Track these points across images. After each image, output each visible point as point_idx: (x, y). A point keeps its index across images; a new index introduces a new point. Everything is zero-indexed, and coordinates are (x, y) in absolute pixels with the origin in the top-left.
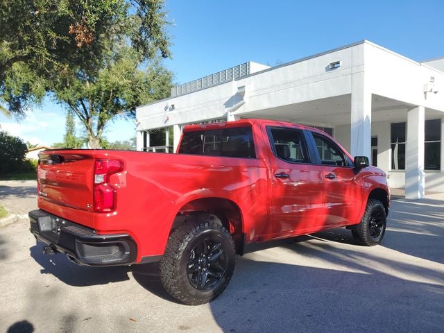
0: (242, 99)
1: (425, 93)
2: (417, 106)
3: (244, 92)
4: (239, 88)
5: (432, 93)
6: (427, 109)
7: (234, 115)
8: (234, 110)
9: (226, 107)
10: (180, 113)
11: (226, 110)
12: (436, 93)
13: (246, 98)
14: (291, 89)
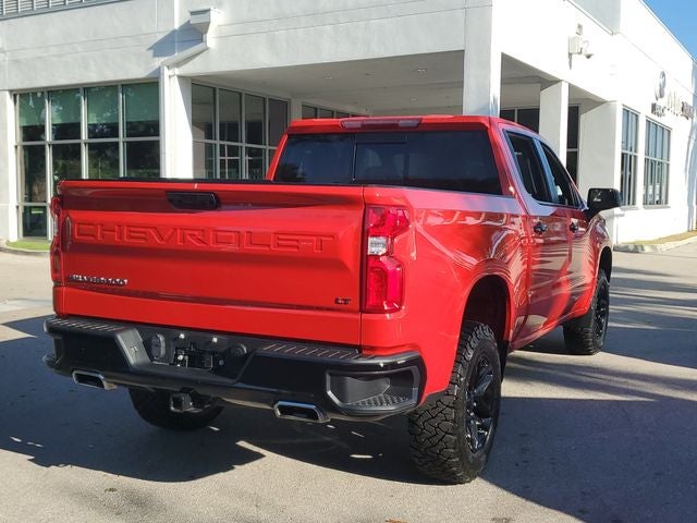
0: (201, 40)
1: (570, 55)
2: (557, 81)
3: (208, 24)
4: (193, 13)
5: (583, 57)
6: (572, 88)
7: (180, 77)
8: (178, 65)
9: (155, 56)
10: (16, 61)
11: (158, 62)
12: (589, 57)
13: (211, 38)
14: (328, 27)
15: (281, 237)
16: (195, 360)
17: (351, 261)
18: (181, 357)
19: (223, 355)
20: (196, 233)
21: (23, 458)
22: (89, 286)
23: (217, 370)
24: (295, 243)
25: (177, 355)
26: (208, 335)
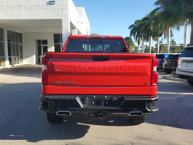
15: (130, 68)
16: (98, 103)
17: (149, 73)
18: (93, 103)
19: (108, 101)
20: (102, 67)
21: (25, 141)
22: (61, 85)
23: (105, 105)
24: (134, 69)
25: (92, 102)
26: (103, 96)
